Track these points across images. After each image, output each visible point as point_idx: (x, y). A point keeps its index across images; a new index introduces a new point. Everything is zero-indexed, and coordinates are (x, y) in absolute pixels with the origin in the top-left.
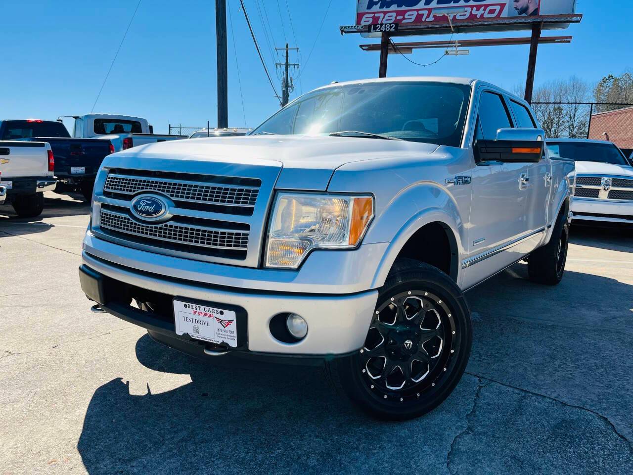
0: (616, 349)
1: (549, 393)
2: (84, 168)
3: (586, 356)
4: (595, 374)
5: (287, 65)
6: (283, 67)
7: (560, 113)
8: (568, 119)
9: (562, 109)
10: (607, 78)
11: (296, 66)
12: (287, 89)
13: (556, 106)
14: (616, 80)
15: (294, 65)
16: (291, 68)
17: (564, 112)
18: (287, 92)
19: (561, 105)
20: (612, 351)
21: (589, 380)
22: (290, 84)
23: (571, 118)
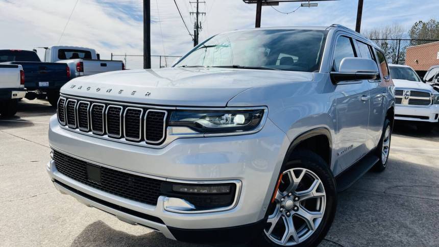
0: (390, 208)
1: (333, 238)
2: (48, 83)
3: (367, 212)
4: (370, 225)
5: (198, 13)
6: (195, 15)
7: (387, 47)
8: (392, 51)
9: (387, 44)
10: (418, 22)
11: (204, 14)
12: (197, 30)
13: (383, 41)
14: (424, 24)
15: (203, 13)
16: (200, 16)
17: (389, 46)
18: (197, 31)
19: (387, 41)
20: (386, 209)
21: (364, 229)
22: (199, 26)
23: (394, 50)
